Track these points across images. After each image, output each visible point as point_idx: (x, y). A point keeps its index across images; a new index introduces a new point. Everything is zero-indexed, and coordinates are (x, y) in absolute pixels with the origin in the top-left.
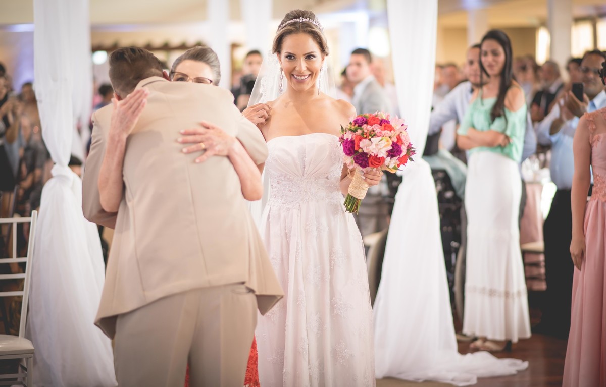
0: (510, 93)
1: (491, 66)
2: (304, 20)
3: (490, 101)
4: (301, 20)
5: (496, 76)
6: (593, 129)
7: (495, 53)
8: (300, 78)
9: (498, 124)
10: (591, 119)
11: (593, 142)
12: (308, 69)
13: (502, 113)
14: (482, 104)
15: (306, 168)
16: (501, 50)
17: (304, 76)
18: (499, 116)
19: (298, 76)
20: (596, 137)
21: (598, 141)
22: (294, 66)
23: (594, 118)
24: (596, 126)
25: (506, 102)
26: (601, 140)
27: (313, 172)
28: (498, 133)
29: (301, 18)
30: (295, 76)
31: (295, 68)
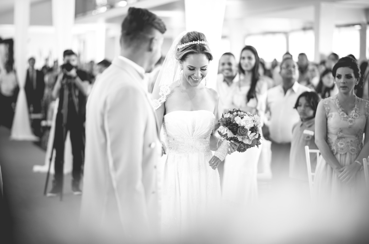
0: (259, 84)
1: (246, 66)
2: (201, 42)
3: (246, 89)
4: (198, 42)
5: (249, 71)
6: (328, 110)
7: (250, 58)
8: (195, 79)
9: (252, 102)
10: (326, 103)
11: (328, 117)
12: (201, 75)
13: (254, 95)
14: (240, 90)
15: (195, 131)
16: (253, 56)
17: (198, 79)
18: (252, 97)
19: (195, 78)
20: (330, 114)
21: (331, 117)
22: (193, 73)
23: (328, 103)
24: (330, 108)
25: (257, 89)
26: (333, 116)
27: (198, 134)
28: (252, 108)
29: (198, 41)
30: (193, 78)
31: (193, 74)
